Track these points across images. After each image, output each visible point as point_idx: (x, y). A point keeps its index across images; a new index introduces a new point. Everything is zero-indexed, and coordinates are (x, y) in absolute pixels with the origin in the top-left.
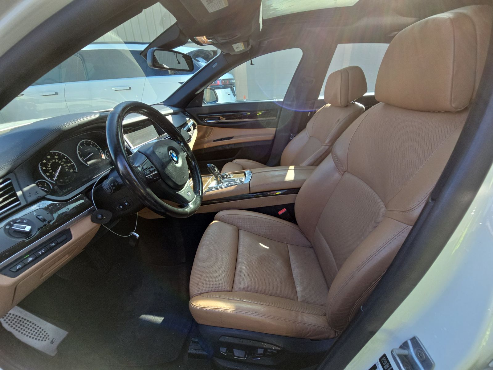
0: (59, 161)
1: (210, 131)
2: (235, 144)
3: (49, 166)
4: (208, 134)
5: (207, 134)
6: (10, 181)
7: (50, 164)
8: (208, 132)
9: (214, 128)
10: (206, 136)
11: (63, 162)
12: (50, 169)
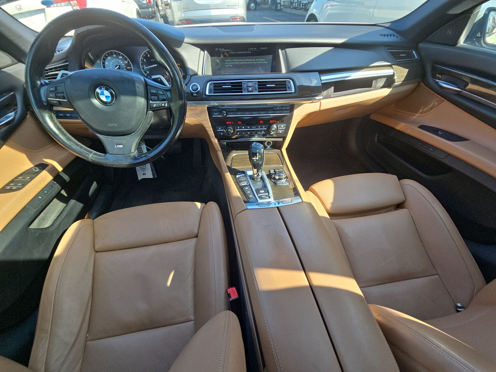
0: (121, 61)
1: (434, 105)
2: (449, 155)
3: (111, 63)
4: (425, 109)
5: (423, 109)
6: (68, 63)
7: (113, 61)
8: (429, 105)
9: (446, 101)
10: (421, 111)
11: (124, 63)
12: (111, 65)
